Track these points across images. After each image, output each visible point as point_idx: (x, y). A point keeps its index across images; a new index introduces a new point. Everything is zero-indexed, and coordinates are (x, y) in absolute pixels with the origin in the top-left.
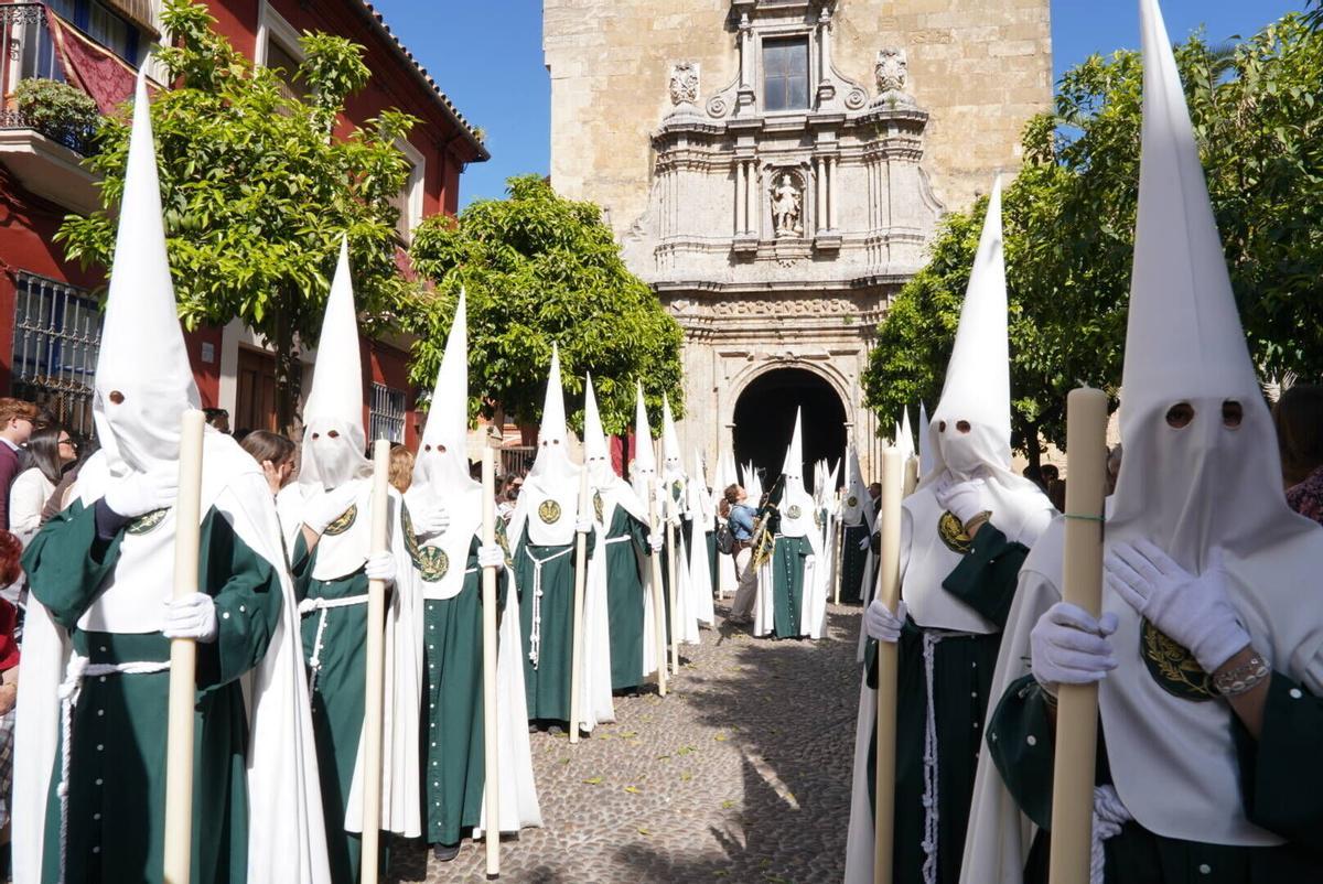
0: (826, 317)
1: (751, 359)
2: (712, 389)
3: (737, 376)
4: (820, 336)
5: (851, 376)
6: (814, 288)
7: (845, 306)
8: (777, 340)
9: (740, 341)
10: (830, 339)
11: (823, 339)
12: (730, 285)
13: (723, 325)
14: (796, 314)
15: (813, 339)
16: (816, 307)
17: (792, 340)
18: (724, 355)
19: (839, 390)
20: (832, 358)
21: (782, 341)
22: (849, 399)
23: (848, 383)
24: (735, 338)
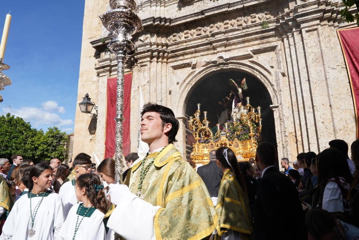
0: (247, 27)
1: (194, 67)
2: (168, 93)
3: (184, 81)
4: (244, 42)
5: (272, 67)
6: (235, 8)
7: (260, 17)
8: (212, 51)
9: (186, 57)
10: (252, 43)
11: (247, 44)
12: (177, 19)
13: (174, 48)
14: (224, 30)
15: (239, 46)
16: (239, 23)
17: (223, 49)
18: (175, 68)
19: (263, 80)
20: (255, 56)
21: (216, 51)
22: (272, 85)
23: (270, 73)
24: (183, 55)
